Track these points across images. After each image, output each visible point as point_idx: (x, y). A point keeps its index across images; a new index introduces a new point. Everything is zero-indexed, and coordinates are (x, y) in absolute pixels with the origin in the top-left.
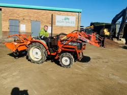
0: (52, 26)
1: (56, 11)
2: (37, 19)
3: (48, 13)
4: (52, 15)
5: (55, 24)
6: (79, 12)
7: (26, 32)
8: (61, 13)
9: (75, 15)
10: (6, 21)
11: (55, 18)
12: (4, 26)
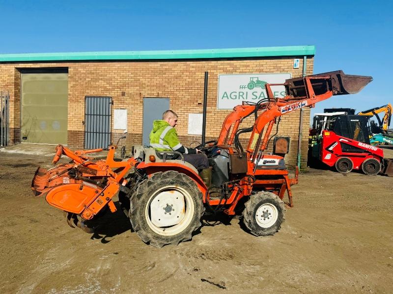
0: (205, 113)
1: (219, 62)
2: (160, 92)
3: (194, 69)
4: (206, 74)
5: (215, 106)
6: (305, 57)
7: (130, 134)
8: (238, 66)
9: (288, 70)
10: (79, 101)
11: (216, 84)
12: (73, 118)
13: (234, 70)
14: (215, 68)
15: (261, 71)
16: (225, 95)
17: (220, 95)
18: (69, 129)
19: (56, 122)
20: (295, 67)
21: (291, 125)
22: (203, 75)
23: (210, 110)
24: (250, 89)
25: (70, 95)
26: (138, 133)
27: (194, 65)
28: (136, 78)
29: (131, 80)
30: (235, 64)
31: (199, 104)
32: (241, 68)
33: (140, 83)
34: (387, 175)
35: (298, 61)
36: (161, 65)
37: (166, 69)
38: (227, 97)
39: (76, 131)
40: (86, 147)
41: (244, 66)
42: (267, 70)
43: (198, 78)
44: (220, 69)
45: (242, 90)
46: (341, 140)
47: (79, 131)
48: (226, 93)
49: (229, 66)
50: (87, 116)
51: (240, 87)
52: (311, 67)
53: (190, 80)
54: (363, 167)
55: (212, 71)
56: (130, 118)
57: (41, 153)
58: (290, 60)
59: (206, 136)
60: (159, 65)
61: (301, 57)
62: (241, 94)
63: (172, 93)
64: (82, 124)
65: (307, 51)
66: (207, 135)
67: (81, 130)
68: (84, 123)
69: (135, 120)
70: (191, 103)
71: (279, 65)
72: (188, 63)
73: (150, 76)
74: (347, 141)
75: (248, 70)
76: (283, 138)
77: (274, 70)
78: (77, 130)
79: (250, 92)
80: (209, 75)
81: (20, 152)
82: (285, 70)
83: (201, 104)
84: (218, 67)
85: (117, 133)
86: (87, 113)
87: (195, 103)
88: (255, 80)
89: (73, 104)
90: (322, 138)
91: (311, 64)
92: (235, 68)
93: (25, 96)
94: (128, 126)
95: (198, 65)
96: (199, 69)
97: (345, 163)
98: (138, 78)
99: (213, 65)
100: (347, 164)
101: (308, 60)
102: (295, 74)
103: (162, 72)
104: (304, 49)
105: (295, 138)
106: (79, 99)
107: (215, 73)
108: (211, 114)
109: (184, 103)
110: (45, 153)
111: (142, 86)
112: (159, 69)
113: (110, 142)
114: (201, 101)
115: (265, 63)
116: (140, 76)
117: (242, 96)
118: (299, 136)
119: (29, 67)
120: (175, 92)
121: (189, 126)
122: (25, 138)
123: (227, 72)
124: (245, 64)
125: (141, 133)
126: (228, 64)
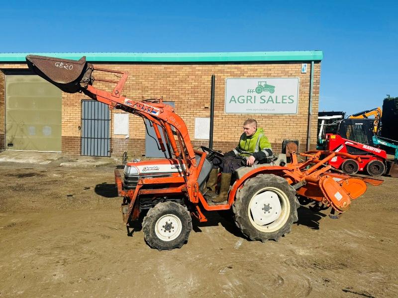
0: (212, 117)
1: (226, 65)
2: (164, 96)
3: (200, 72)
4: (213, 77)
5: (223, 110)
6: (313, 62)
7: (131, 139)
8: (245, 70)
9: (296, 74)
10: (74, 104)
11: (223, 88)
12: (68, 122)
13: (242, 74)
14: (222, 71)
15: (268, 75)
16: (233, 99)
17: (228, 98)
18: (63, 135)
19: (47, 127)
20: (302, 72)
21: (299, 129)
22: (210, 78)
23: (218, 114)
24: (258, 93)
25: (64, 98)
26: (140, 138)
27: (200, 68)
28: (138, 81)
29: (133, 83)
30: (242, 68)
31: (205, 108)
32: (248, 72)
33: (142, 86)
34: (390, 176)
35: (305, 66)
36: (165, 67)
37: (170, 73)
38: (235, 101)
39: (71, 137)
40: (83, 154)
41: (251, 70)
42: (275, 75)
43: (204, 81)
44: (227, 72)
45: (249, 94)
46: (346, 143)
47: (74, 137)
48: (233, 96)
49: (236, 70)
50: (83, 121)
51: (248, 91)
52: (318, 72)
53: (197, 83)
54: (367, 168)
55: (219, 75)
56: (132, 122)
57: (35, 161)
58: (298, 65)
59: (213, 140)
60: (163, 68)
61: (309, 62)
62: (249, 98)
63: (177, 97)
64: (78, 129)
65: (314, 56)
66: (215, 139)
67: (77, 136)
68: (80, 128)
69: (137, 125)
70: (198, 107)
71: (287, 70)
72: (194, 66)
73: (153, 79)
74: (352, 144)
75: (256, 75)
76: (292, 141)
77: (282, 74)
78: (72, 135)
79: (258, 96)
80: (216, 79)
81: (9, 160)
82: (293, 74)
83: (208, 108)
84: (225, 70)
85: (117, 139)
86: (83, 117)
87: (202, 107)
88: (263, 84)
89: (68, 108)
90: (328, 141)
91: (319, 69)
92: (242, 72)
93: (10, 99)
94: (130, 131)
95: (204, 68)
96: (205, 73)
97: (351, 165)
98: (140, 81)
99: (220, 68)
100: (353, 166)
101: (316, 64)
102: (303, 79)
103: (166, 76)
104: (312, 54)
105: (303, 141)
106: (74, 102)
107: (222, 77)
108: (218, 118)
109: (190, 107)
110: (39, 160)
111: (144, 89)
112: (162, 72)
113: (109, 148)
114: (208, 105)
115: (273, 68)
116: (142, 79)
117: (250, 100)
118: (307, 140)
119: (16, 68)
120: (180, 96)
121: (196, 130)
122: (11, 145)
123: (233, 75)
124: (253, 68)
125: (144, 138)
126: (236, 68)
